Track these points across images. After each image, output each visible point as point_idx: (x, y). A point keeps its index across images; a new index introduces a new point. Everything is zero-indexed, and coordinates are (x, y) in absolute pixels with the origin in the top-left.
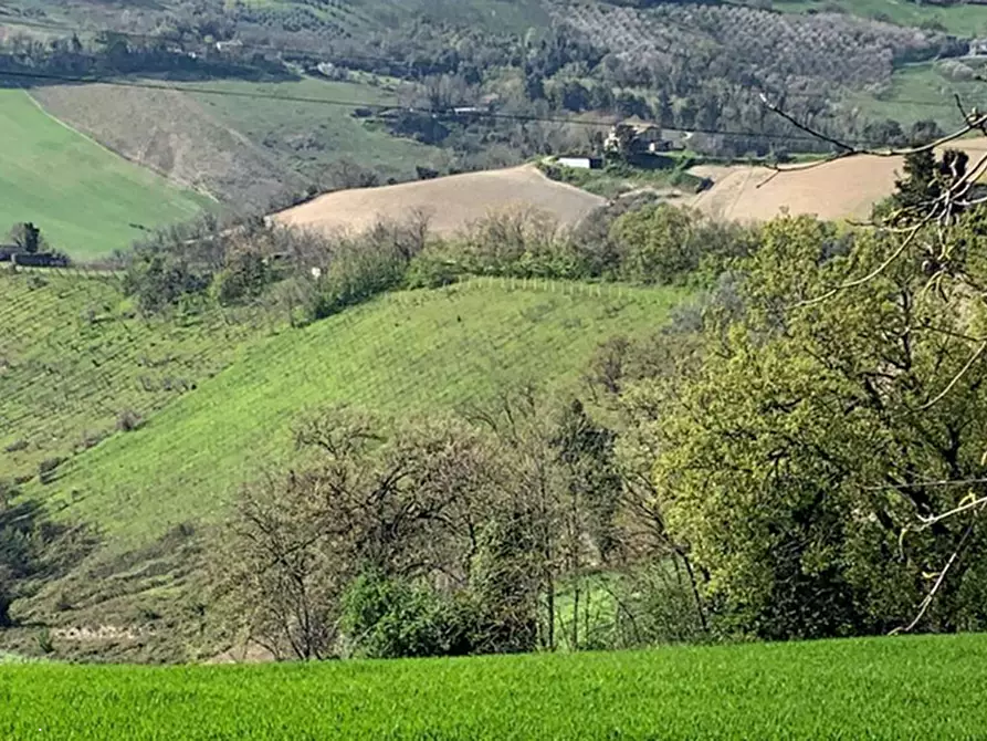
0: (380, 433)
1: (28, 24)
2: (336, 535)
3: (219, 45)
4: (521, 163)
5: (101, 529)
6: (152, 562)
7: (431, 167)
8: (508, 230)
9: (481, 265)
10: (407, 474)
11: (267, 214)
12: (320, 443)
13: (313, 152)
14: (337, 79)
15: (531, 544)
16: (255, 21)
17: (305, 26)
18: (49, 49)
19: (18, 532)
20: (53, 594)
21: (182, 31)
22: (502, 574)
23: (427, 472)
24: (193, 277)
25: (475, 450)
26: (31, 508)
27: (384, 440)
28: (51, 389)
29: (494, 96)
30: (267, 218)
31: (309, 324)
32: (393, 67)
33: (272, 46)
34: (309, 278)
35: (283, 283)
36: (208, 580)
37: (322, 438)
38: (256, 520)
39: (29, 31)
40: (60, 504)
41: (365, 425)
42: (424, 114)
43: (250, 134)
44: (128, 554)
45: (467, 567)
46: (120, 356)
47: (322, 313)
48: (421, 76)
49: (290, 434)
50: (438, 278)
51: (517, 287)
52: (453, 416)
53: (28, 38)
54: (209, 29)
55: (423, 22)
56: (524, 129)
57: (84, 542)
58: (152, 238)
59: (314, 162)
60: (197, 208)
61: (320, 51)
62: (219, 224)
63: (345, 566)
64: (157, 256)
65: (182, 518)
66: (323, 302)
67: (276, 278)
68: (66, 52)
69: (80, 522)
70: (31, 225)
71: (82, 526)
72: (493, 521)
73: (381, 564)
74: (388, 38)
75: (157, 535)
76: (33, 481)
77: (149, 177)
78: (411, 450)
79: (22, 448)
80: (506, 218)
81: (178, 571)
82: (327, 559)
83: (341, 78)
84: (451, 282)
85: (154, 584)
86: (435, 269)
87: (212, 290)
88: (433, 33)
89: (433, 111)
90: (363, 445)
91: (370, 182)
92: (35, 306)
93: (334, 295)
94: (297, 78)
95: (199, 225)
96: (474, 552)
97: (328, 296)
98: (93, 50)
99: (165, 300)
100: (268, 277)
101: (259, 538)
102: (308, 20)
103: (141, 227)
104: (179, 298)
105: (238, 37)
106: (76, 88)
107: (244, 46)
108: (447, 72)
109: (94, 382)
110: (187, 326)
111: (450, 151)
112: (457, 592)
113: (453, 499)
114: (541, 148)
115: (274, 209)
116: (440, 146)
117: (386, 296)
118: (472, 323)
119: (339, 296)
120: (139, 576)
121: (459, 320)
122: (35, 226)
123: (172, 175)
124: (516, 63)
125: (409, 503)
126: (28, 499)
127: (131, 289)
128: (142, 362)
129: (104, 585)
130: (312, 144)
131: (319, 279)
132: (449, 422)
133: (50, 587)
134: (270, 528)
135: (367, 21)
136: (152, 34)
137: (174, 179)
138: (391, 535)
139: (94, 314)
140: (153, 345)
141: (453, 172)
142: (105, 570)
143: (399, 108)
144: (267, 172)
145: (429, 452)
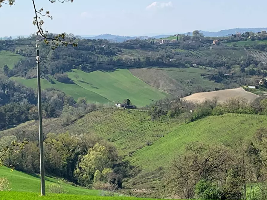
0: (205, 148)
1: (129, 55)
2: (195, 171)
3: (170, 60)
4: (239, 87)
5: (142, 167)
6: (153, 175)
7: (218, 88)
8: (236, 103)
9: (229, 110)
10: (212, 157)
11: (181, 98)
12: (192, 150)
13: (191, 84)
14: (197, 68)
15: (241, 175)
16: (179, 55)
17: (190, 56)
18: (133, 61)
19: (124, 167)
20: (131, 182)
21: (162, 56)
22: (234, 182)
23: (216, 157)
24: (164, 112)
25: (227, 153)
26: (127, 162)
27: (206, 150)
28: (131, 136)
29: (233, 72)
30: (181, 99)
31: (189, 123)
32: (210, 65)
33: (182, 60)
34: (190, 112)
35: (184, 113)
36: (166, 180)
37: (192, 149)
38: (177, 167)
39: (129, 57)
40: (133, 161)
41: (202, 146)
42: (217, 76)
43: (177, 80)
44: (148, 173)
45: (225, 180)
46: (147, 129)
47: (192, 120)
48: (216, 67)
49: (185, 148)
50: (219, 113)
51: (238, 116)
52: (222, 145)
53: (129, 58)
54: (168, 56)
55: (217, 55)
56: (240, 79)
57: (138, 170)
58: (155, 103)
59: (191, 86)
60: (165, 96)
61: (193, 61)
62: (170, 100)
63: (197, 178)
64: (156, 107)
65: (160, 166)
66: (193, 118)
67: (182, 112)
68: (137, 61)
69: (138, 166)
70: (128, 99)
71: (138, 167)
72: (231, 169)
73: (205, 178)
74: (209, 58)
75: (155, 169)
76: (127, 156)
77: (154, 89)
78: (212, 152)
79: (125, 149)
80: (235, 100)
81: (159, 177)
82: (193, 176)
83: (198, 67)
84: (222, 114)
85: (154, 180)
86: (219, 111)
87: (168, 115)
88: (219, 57)
89: (219, 75)
90: (201, 151)
91: (204, 91)
92: (129, 117)
93: (195, 117)
94: (188, 67)
95: (165, 100)
96: (227, 176)
97: (194, 117)
98: (143, 61)
99: (157, 117)
100: (180, 112)
101: (178, 171)
102: (191, 54)
103: (152, 100)
104: (160, 116)
105: (175, 58)
106: (139, 69)
107: (176, 60)
108: (222, 66)
109: (141, 134)
110: (162, 123)
111: (223, 84)
112: (223, 185)
113: (222, 164)
114: (244, 84)
115: (182, 97)
116: (221, 83)
117: (207, 117)
118: (227, 124)
119: (196, 116)
120: (151, 178)
121: (224, 123)
122: (129, 100)
123: (160, 89)
124: (238, 64)
125: (212, 164)
126: (126, 160)
127: (150, 114)
128: (152, 130)
129: (143, 180)
130: (191, 82)
131: (192, 113)
132: (222, 146)
133: (131, 180)
134: (180, 169)
135: (204, 55)
136: (156, 57)
137: (160, 90)
138: (208, 172)
139: (141, 119)
140: (154, 127)
141: (223, 89)
142: (143, 176)
143: (211, 74)
144: (181, 89)
145: (217, 153)
